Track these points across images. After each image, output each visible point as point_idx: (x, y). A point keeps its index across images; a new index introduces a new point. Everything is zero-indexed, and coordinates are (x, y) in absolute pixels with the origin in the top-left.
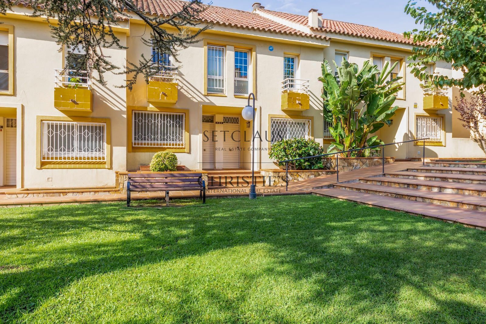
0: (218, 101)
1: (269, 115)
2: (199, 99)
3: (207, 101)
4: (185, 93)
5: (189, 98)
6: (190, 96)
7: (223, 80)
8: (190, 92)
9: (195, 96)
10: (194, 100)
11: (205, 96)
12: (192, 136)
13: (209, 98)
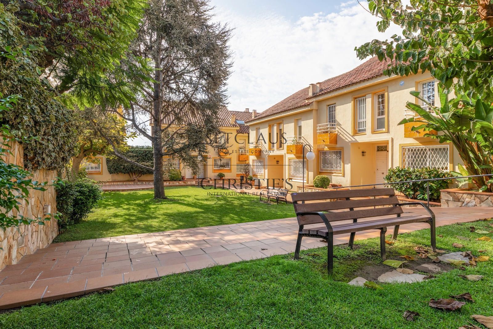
0: (360, 139)
1: (400, 145)
2: (350, 140)
3: (354, 140)
4: (342, 137)
5: (343, 140)
6: (344, 138)
7: (365, 121)
8: (345, 135)
9: (347, 137)
10: (347, 141)
11: (352, 136)
12: (345, 165)
13: (355, 137)
